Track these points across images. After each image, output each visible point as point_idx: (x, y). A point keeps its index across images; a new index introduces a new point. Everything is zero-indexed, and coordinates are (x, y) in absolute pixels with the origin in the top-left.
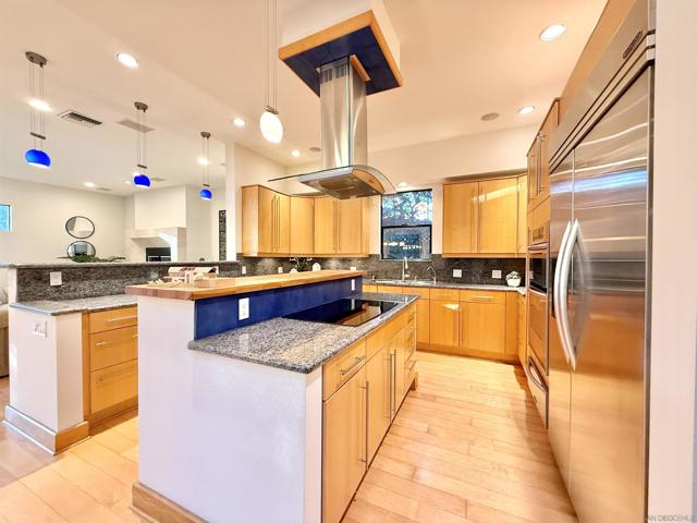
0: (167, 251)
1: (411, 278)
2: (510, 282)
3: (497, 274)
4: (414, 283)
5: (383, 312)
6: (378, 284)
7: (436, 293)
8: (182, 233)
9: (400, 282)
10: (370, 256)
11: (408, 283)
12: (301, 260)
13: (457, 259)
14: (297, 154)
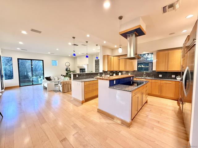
0: (84, 69)
1: (146, 77)
2: (177, 78)
3: (173, 76)
4: (147, 78)
5: (137, 85)
6: (137, 78)
7: (154, 81)
8: (88, 65)
9: (143, 78)
10: (134, 71)
11: (145, 78)
12: (116, 72)
13: (160, 72)
14: (116, 46)
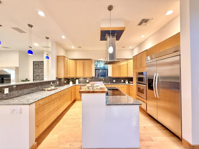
0: (9, 76)
2: (126, 83)
3: (122, 81)
8: (17, 69)
10: (92, 77)
12: (72, 78)
13: (114, 78)
14: (73, 47)
